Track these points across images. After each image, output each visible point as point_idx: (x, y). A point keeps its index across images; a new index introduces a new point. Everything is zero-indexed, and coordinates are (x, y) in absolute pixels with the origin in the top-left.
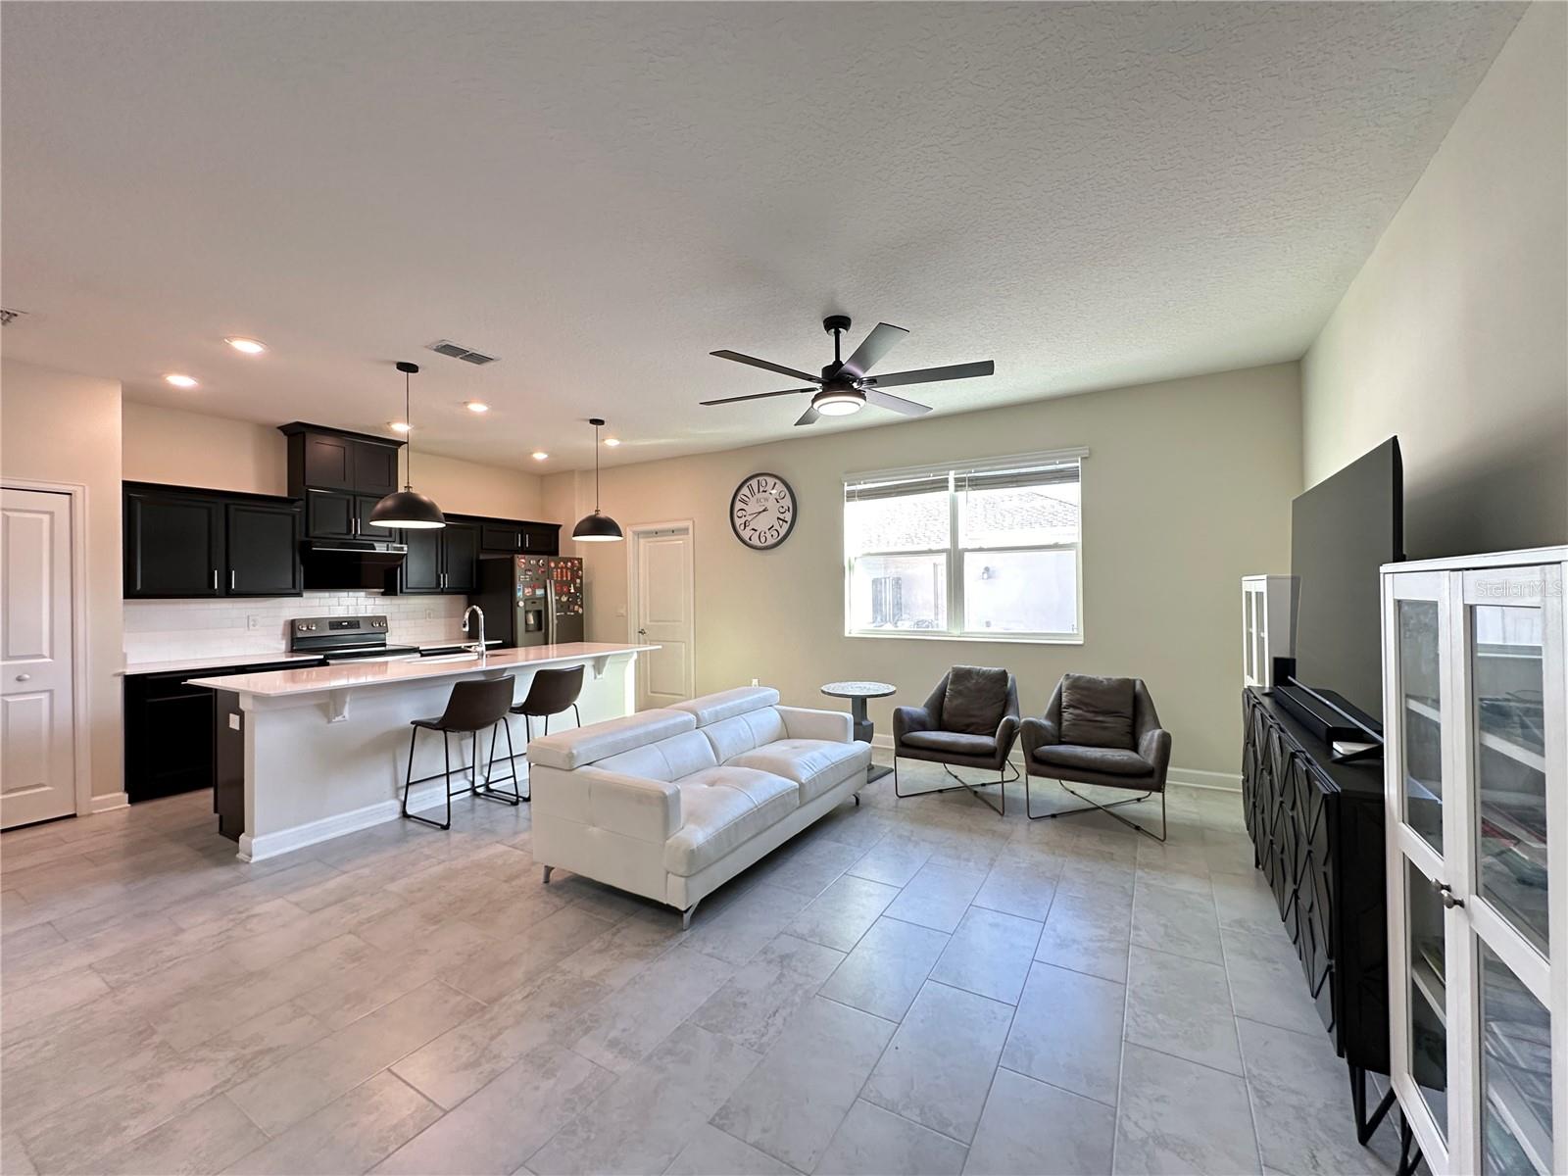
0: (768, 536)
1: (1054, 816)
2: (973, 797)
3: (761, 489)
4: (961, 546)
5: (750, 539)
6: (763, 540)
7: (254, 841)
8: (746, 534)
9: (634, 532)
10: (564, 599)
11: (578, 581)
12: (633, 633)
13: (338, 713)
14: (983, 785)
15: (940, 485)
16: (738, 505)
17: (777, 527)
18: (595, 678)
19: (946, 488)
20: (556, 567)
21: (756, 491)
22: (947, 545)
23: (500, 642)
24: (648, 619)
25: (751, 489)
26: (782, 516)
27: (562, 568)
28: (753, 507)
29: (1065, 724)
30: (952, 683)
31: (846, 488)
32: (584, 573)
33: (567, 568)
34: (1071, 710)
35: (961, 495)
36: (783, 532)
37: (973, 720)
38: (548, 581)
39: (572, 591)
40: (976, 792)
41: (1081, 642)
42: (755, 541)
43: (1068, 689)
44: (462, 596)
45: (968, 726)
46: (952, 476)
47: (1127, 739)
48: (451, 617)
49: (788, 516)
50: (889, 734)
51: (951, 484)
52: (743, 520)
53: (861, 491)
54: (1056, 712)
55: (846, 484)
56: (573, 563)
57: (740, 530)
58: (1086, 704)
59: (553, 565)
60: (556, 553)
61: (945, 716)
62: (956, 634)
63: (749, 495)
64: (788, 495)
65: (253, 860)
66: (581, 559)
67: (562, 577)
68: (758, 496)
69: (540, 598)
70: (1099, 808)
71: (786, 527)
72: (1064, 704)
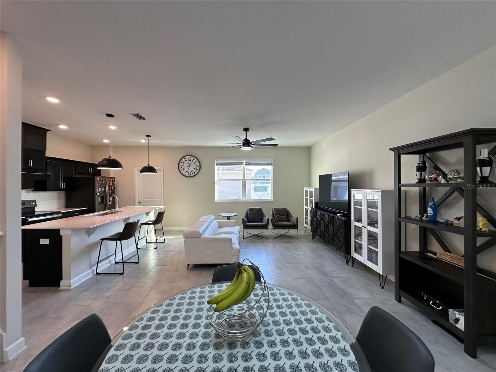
0: (191, 173)
1: (276, 237)
2: (257, 236)
3: (189, 160)
4: (246, 179)
5: (185, 174)
6: (189, 174)
7: (71, 281)
8: (183, 172)
10: (110, 192)
11: (114, 185)
12: (136, 203)
14: (257, 234)
15: (242, 164)
16: (181, 164)
17: (194, 171)
19: (243, 164)
20: (108, 180)
21: (187, 160)
22: (242, 178)
23: (87, 208)
25: (185, 159)
26: (196, 168)
27: (109, 181)
28: (186, 164)
29: (275, 218)
30: (250, 211)
31: (216, 162)
32: (115, 183)
33: (111, 181)
34: (276, 215)
35: (247, 166)
36: (196, 173)
37: (257, 219)
38: (106, 186)
39: (113, 189)
41: (272, 201)
42: (187, 175)
43: (275, 211)
44: (63, 191)
45: (255, 221)
46: (244, 162)
47: (287, 220)
48: (59, 199)
49: (198, 168)
50: (241, 224)
51: (244, 164)
52: (182, 168)
53: (220, 163)
54: (273, 216)
56: (112, 179)
57: (182, 171)
58: (279, 214)
59: (107, 180)
60: (100, 175)
61: (249, 219)
62: (244, 200)
63: (185, 161)
64: (198, 162)
65: (72, 287)
66: (115, 178)
67: (110, 184)
68: (188, 162)
69: (103, 192)
70: (282, 235)
71: (197, 171)
72: (274, 214)
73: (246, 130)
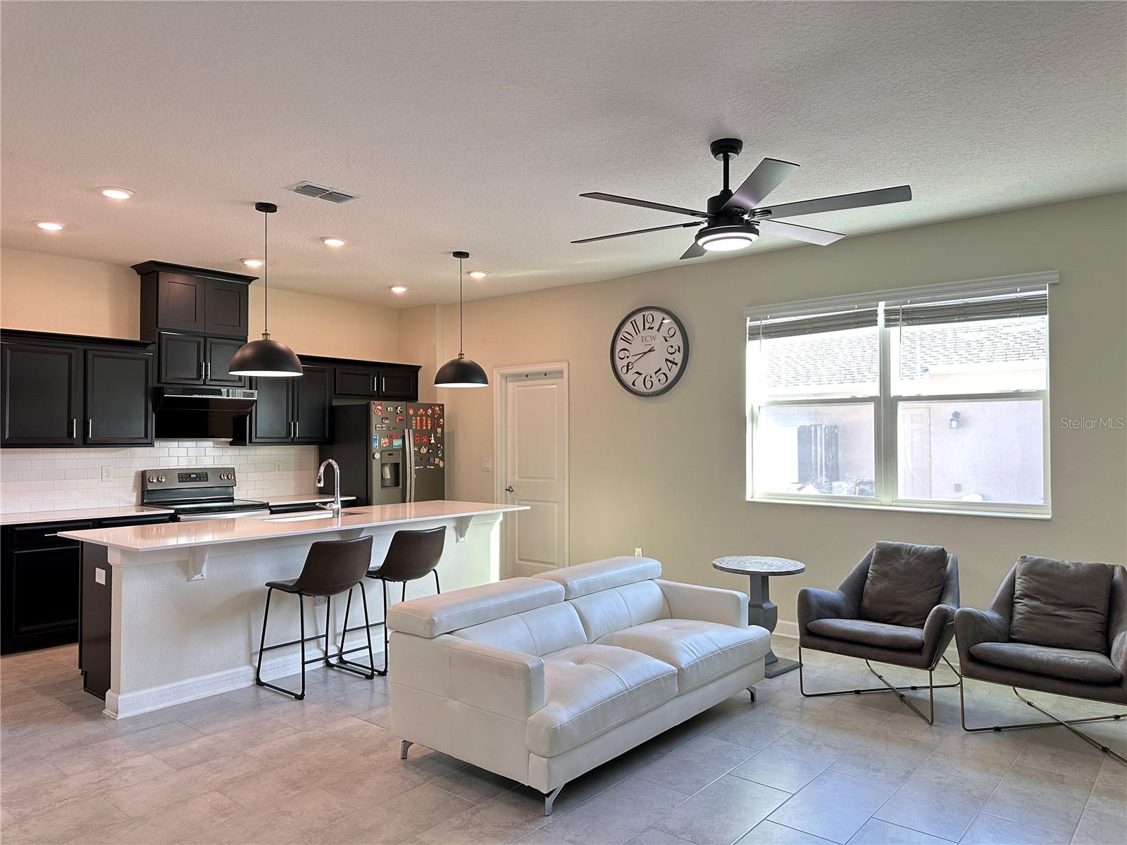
0: (655, 380)
1: (998, 729)
2: (900, 700)
3: (647, 326)
4: (894, 392)
5: (633, 384)
6: (648, 384)
7: (120, 697)
8: (629, 378)
9: (502, 375)
10: (424, 450)
11: (439, 430)
12: (499, 490)
13: (197, 571)
14: (914, 688)
15: (867, 319)
16: (620, 344)
17: (665, 370)
18: (457, 541)
19: (874, 323)
20: (416, 415)
21: (641, 328)
22: (873, 390)
23: (354, 498)
24: (517, 476)
25: (634, 325)
26: (671, 357)
27: (421, 416)
28: (637, 346)
29: (1017, 617)
30: (876, 562)
31: (749, 324)
32: (446, 421)
33: (427, 416)
34: (1025, 601)
35: (894, 331)
36: (671, 376)
37: (901, 608)
38: (406, 431)
39: (433, 441)
40: (902, 696)
41: (1049, 517)
42: (639, 387)
43: (1023, 574)
44: (313, 447)
45: (895, 614)
46: (881, 307)
47: (1098, 640)
48: (302, 470)
49: (678, 358)
50: (794, 621)
51: (881, 318)
52: (625, 362)
53: (767, 327)
54: (1007, 603)
55: (748, 319)
56: (433, 411)
57: (622, 372)
58: (1044, 594)
59: (411, 412)
60: (414, 397)
61: (866, 603)
62: (883, 501)
63: (633, 333)
64: (678, 332)
65: (120, 716)
66: (443, 405)
67: (421, 427)
68: (643, 333)
69: (397, 450)
70: (1061, 724)
71: (676, 369)
72: (1018, 593)
73: (726, 147)
